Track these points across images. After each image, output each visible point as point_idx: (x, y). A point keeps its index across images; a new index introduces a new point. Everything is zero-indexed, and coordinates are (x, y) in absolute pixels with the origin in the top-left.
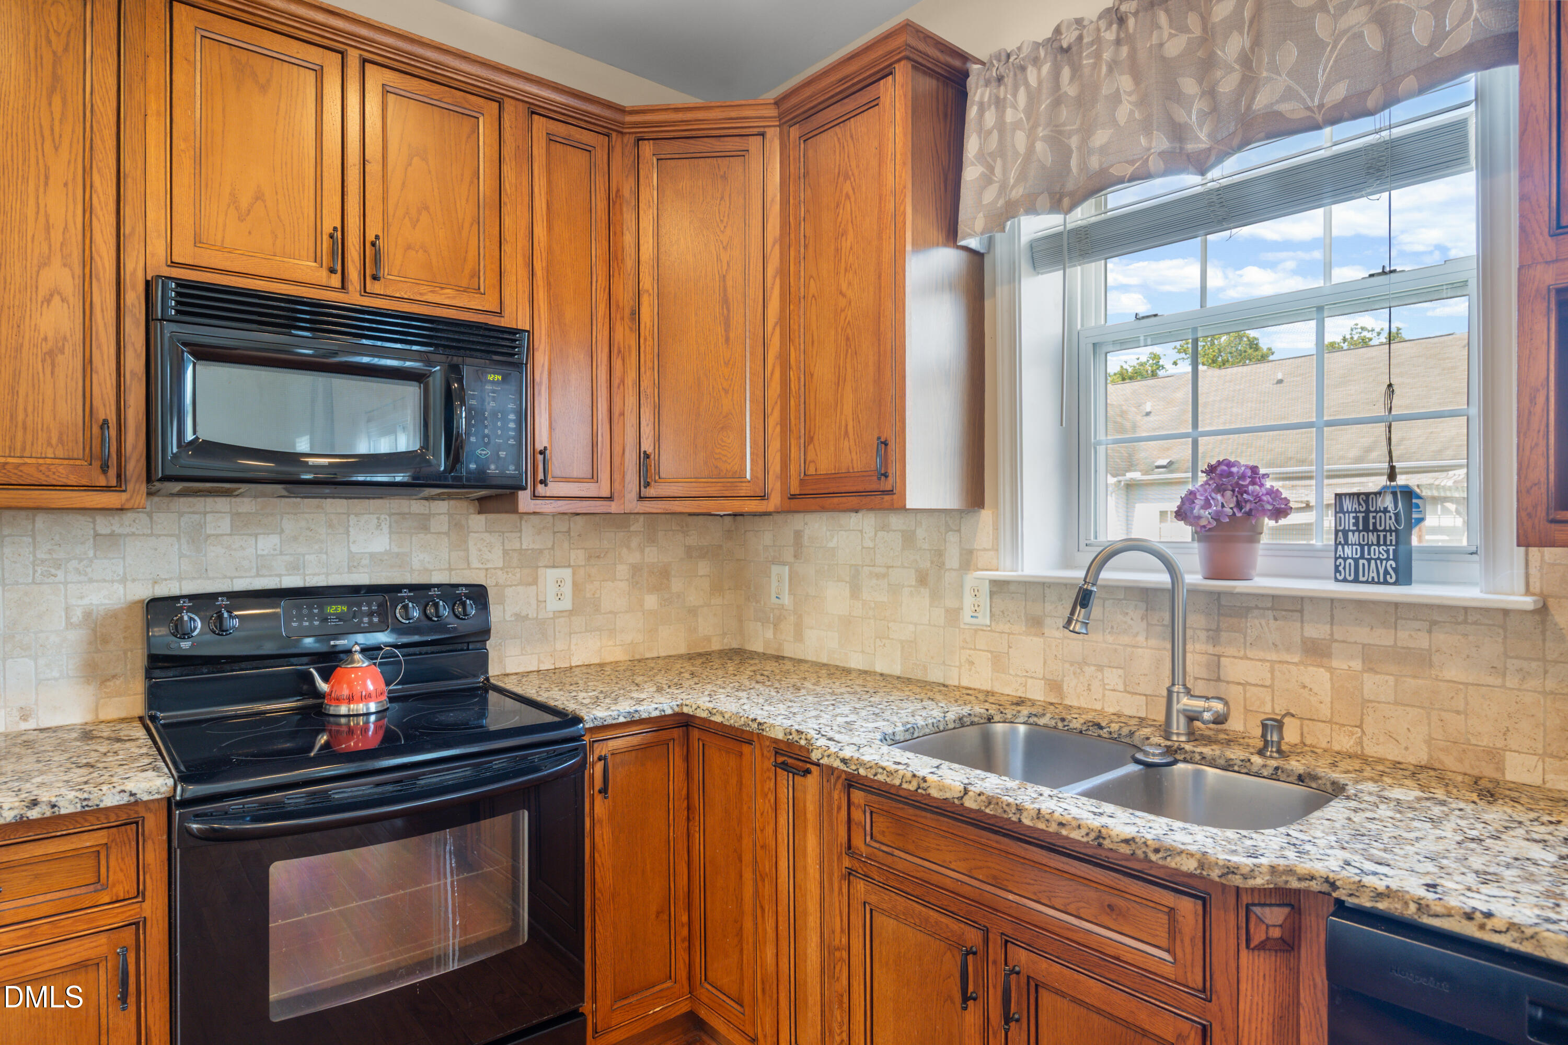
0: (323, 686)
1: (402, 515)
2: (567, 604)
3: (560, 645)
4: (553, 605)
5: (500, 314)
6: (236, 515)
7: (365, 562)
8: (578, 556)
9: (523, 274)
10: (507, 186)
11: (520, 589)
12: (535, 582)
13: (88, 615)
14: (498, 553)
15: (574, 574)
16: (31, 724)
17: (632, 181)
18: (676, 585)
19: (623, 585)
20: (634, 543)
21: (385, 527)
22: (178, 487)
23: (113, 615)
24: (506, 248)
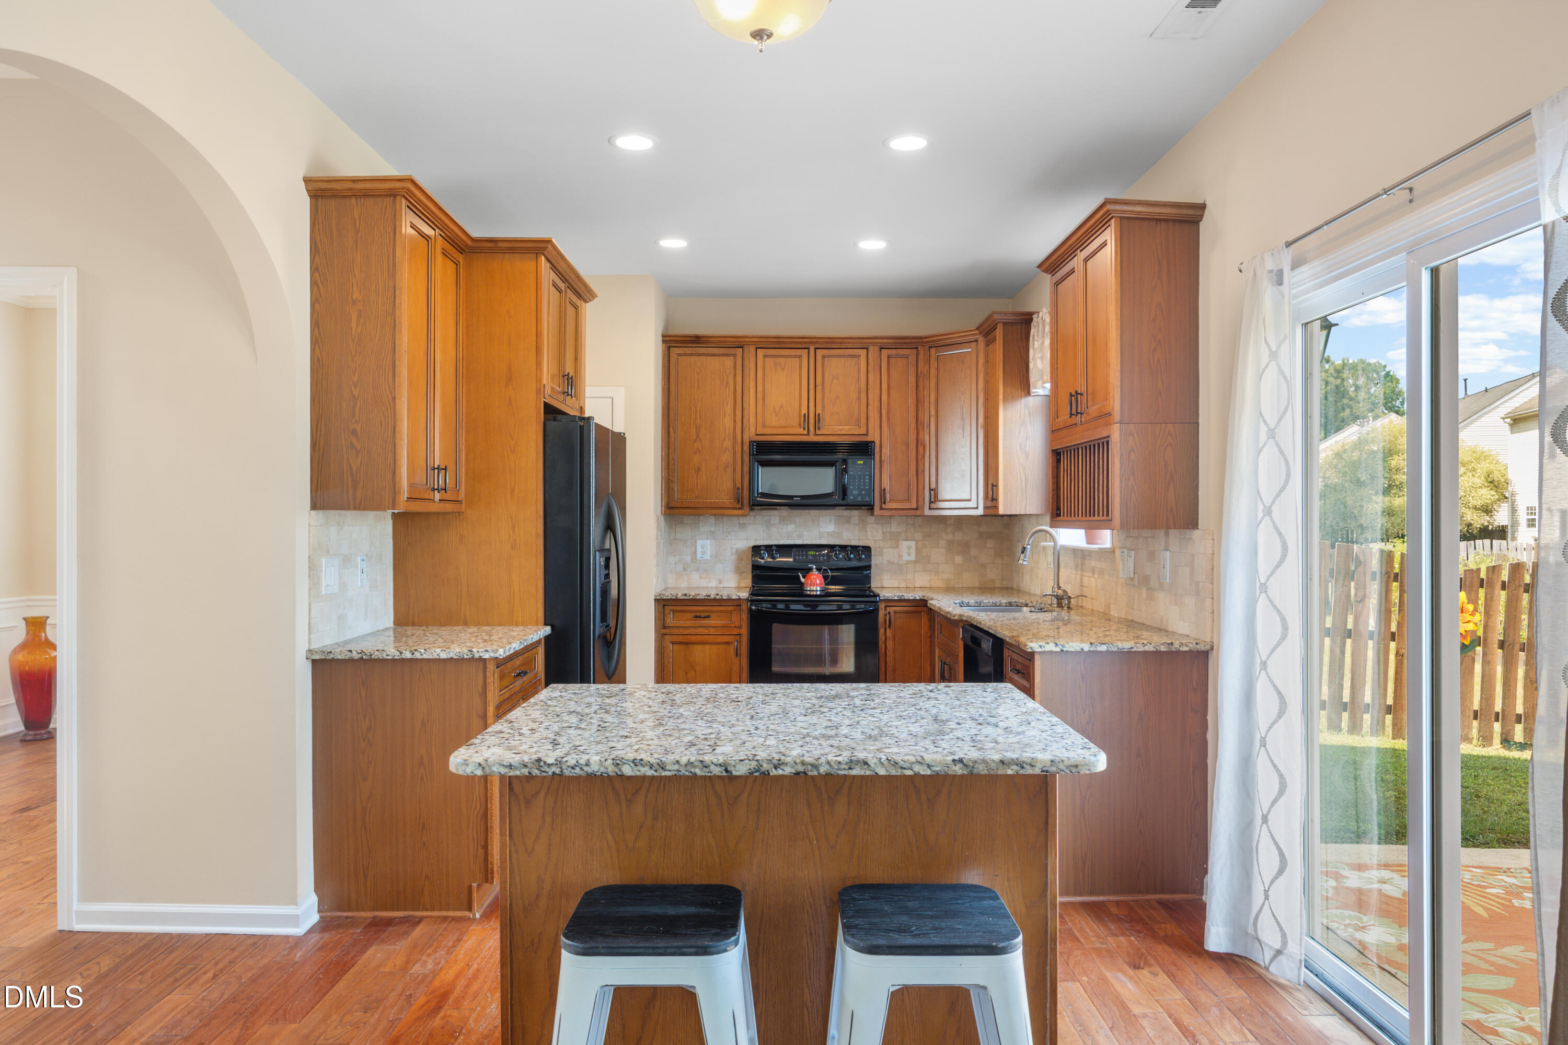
0: (803, 580)
1: (840, 516)
2: (913, 557)
3: (910, 576)
4: (906, 558)
5: (867, 435)
6: (781, 517)
7: (825, 535)
8: (919, 536)
9: (877, 416)
10: (870, 382)
11: (890, 549)
12: (897, 547)
13: (737, 550)
14: (880, 532)
15: (916, 544)
16: (722, 585)
17: (927, 366)
18: (974, 552)
19: (943, 550)
20: (949, 530)
21: (833, 521)
22: (759, 508)
23: (744, 551)
24: (870, 407)
